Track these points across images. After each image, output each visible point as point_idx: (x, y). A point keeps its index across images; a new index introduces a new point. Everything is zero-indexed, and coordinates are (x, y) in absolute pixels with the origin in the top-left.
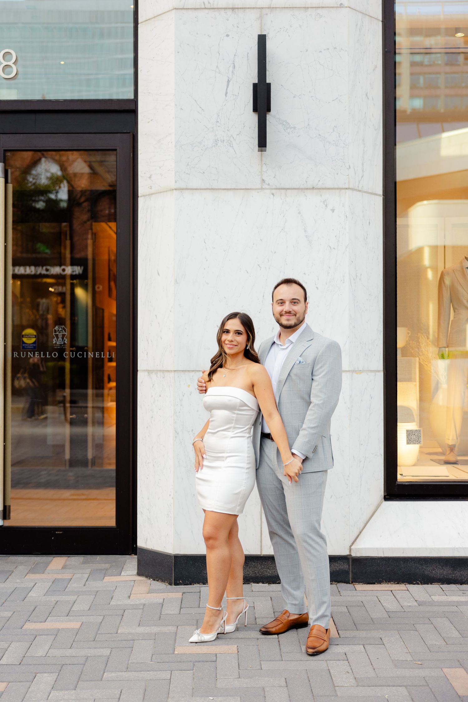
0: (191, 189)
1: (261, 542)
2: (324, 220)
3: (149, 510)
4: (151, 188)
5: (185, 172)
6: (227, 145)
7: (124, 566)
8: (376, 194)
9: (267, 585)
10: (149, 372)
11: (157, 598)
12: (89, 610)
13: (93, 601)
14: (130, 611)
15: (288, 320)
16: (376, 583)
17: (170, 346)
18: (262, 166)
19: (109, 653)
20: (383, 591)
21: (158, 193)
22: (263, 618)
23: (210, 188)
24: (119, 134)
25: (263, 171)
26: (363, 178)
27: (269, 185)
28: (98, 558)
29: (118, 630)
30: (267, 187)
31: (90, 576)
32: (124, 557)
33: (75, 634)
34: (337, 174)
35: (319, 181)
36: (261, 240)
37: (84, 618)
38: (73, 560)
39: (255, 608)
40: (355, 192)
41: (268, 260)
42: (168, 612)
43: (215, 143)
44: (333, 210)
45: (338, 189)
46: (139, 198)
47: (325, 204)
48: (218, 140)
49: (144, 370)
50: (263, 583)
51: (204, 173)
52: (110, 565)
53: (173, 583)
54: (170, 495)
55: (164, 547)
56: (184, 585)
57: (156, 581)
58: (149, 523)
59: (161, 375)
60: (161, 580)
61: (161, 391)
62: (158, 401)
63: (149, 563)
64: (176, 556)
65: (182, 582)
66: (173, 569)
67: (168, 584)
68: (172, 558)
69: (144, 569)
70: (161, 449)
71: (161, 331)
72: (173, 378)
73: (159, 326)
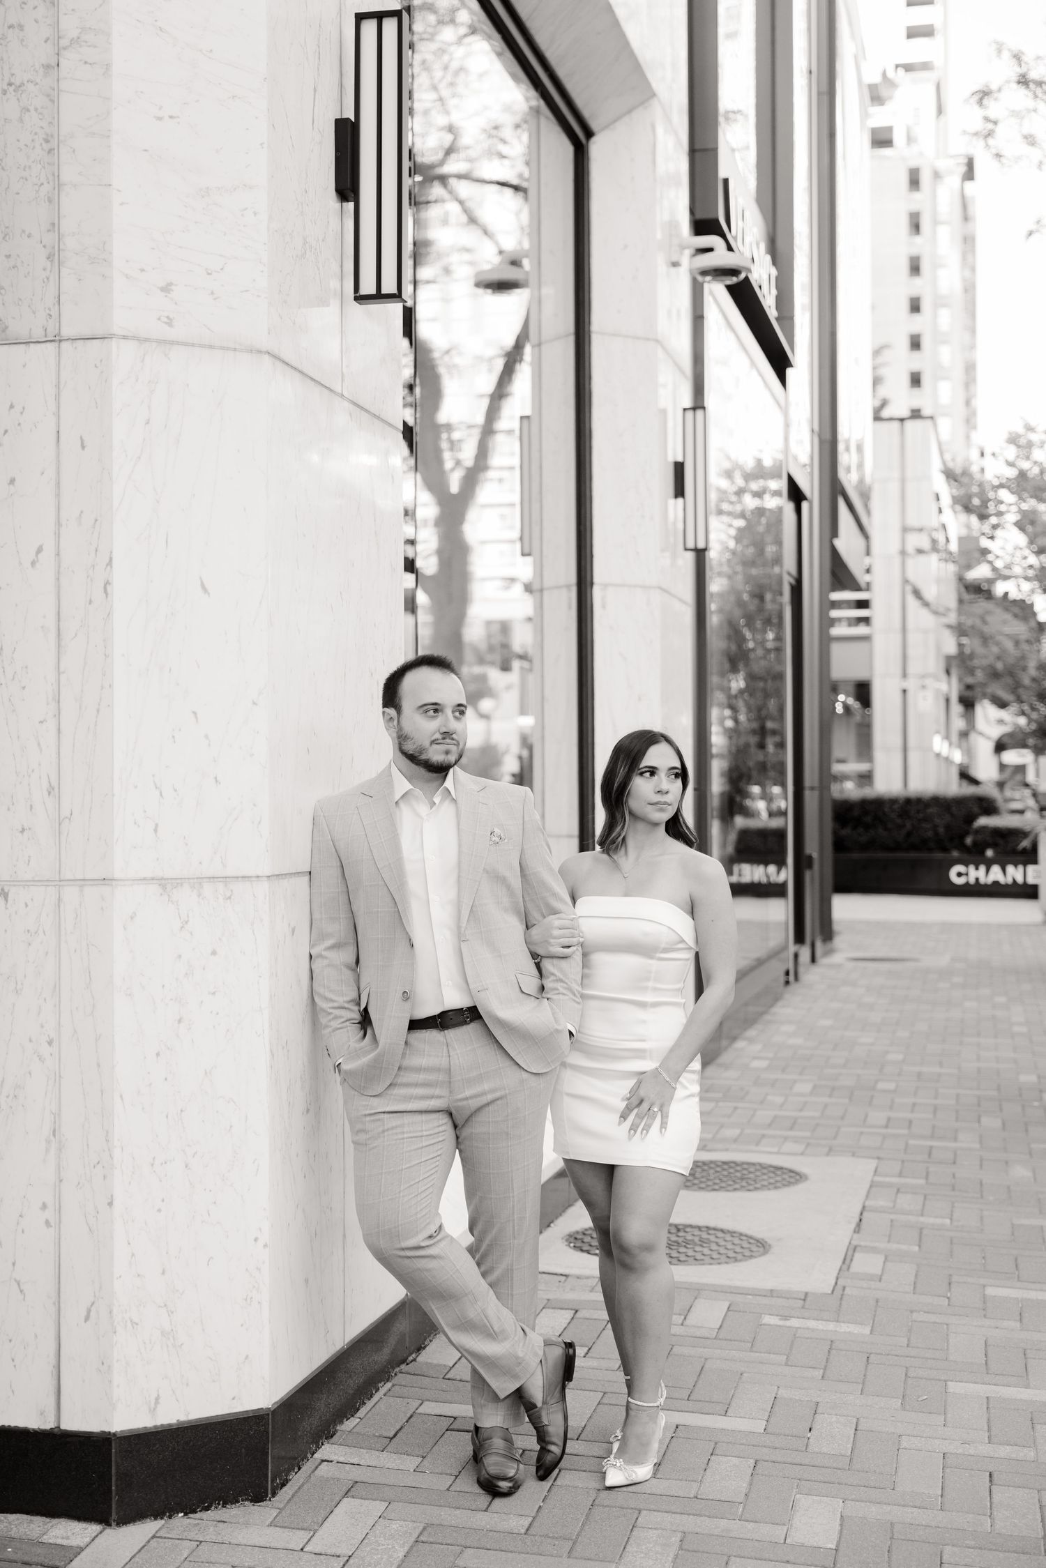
15: (447, 752)
53: (269, 1492)
54: (256, 1240)
55: (233, 1399)
56: (283, 1485)
57: (200, 1511)
58: (168, 1346)
59: (216, 891)
60: (221, 1503)
61: (220, 939)
62: (204, 969)
63: (171, 1468)
64: (274, 1411)
65: (280, 1480)
66: (268, 1452)
67: (251, 1501)
68: (264, 1421)
69: (147, 1494)
70: (217, 1112)
71: (215, 761)
72: (265, 899)
73: (209, 745)
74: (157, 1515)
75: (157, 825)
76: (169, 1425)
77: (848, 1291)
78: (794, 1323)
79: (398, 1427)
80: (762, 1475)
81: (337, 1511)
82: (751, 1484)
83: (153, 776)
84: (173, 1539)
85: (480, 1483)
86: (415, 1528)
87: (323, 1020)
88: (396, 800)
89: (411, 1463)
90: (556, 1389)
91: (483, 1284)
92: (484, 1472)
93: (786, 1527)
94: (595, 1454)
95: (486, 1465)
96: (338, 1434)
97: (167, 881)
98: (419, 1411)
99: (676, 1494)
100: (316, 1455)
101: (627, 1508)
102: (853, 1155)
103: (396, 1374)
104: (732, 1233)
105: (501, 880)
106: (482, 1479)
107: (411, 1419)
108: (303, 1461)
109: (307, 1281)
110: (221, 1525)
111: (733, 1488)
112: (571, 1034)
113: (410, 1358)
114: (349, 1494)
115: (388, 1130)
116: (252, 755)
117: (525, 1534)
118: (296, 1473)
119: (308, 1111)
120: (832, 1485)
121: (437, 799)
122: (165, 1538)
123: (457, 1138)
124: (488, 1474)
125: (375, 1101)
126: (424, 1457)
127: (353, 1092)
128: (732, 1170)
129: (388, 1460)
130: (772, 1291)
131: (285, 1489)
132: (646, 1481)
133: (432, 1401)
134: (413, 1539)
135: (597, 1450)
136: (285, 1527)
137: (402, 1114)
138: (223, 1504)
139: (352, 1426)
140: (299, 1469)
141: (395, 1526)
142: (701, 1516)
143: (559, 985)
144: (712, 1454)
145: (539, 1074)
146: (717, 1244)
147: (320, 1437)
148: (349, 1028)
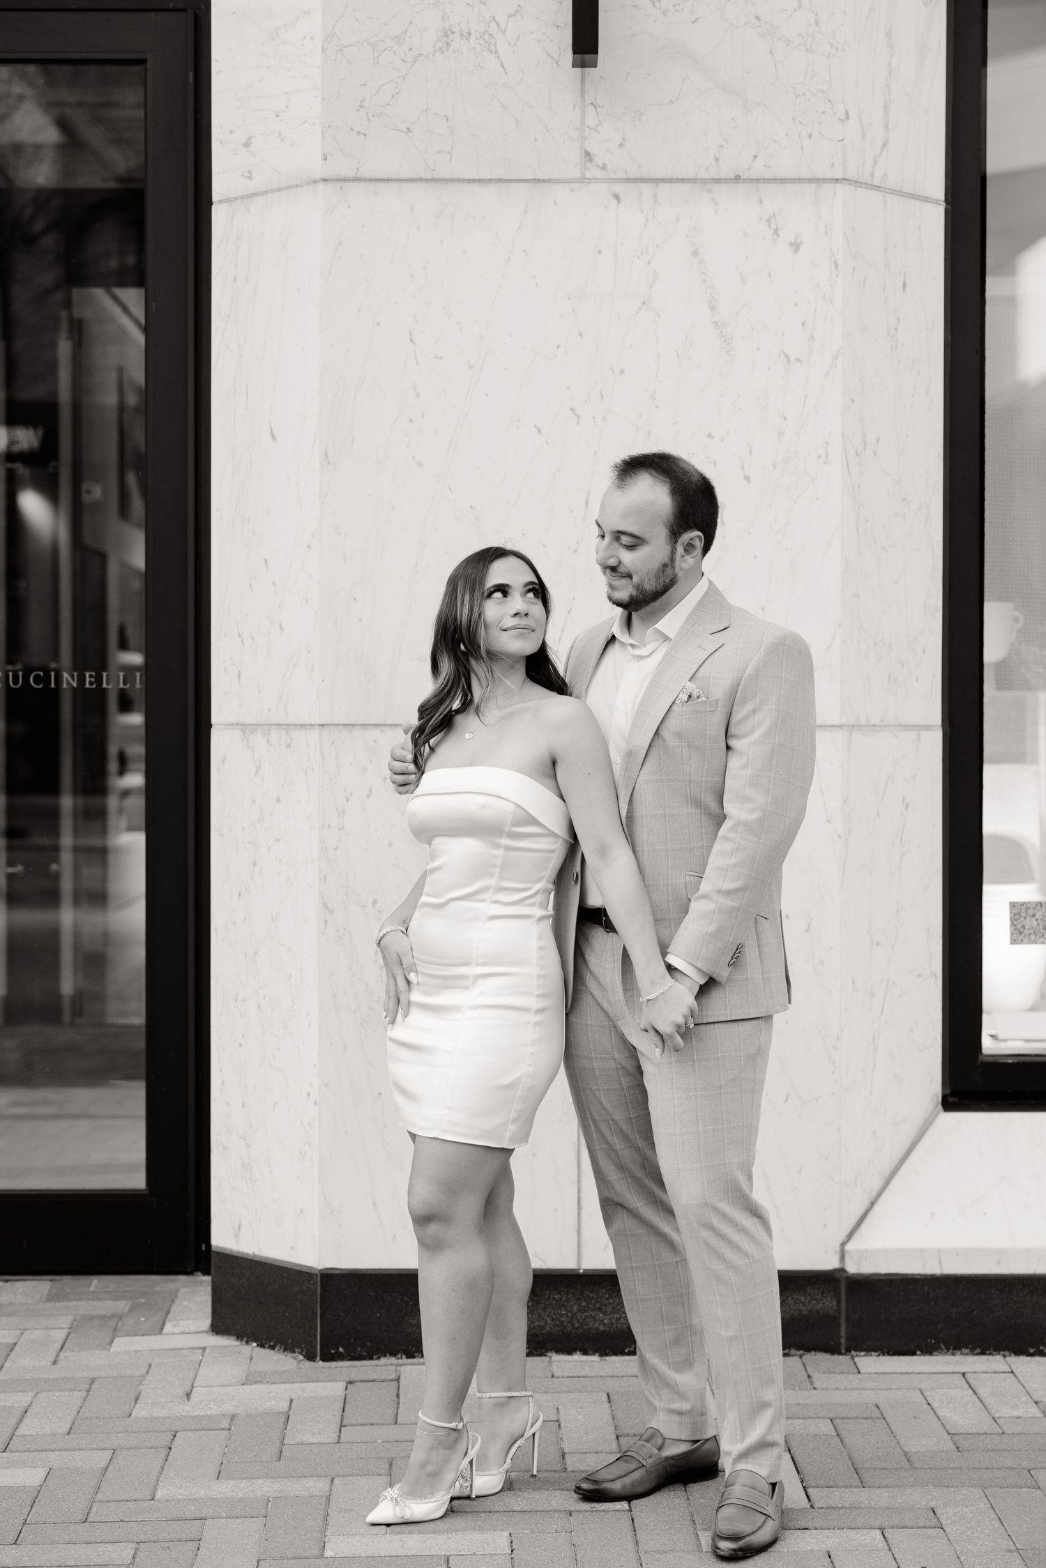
0: (371, 180)
1: (579, 1232)
2: (770, 276)
3: (245, 1138)
4: (250, 178)
5: (352, 129)
6: (478, 48)
7: (171, 1306)
8: (926, 199)
9: (596, 1358)
10: (246, 729)
11: (271, 1397)
12: (69, 1433)
13: (81, 1407)
14: (190, 1434)
16: (918, 1353)
17: (309, 651)
18: (583, 112)
19: (130, 1557)
20: (938, 1375)
21: (272, 191)
22: (585, 1453)
23: (429, 176)
24: (153, 13)
25: (588, 127)
26: (885, 149)
27: (604, 168)
28: (95, 1283)
29: (155, 1490)
30: (599, 174)
31: (72, 1335)
32: (173, 1281)
33: (29, 1503)
34: (810, 136)
35: (755, 157)
36: (580, 334)
37: (53, 1455)
38: (21, 1290)
39: (563, 1425)
40: (862, 192)
41: (602, 395)
42: (304, 1438)
43: (444, 39)
44: (796, 246)
45: (810, 181)
46: (213, 207)
47: (773, 226)
48: (454, 32)
49: (231, 724)
50: (585, 1353)
51: (409, 130)
52: (130, 1302)
53: (318, 1354)
54: (308, 1094)
55: (292, 1248)
56: (352, 1359)
57: (268, 1348)
58: (246, 1178)
59: (280, 738)
60: (283, 1347)
61: (282, 786)
62: (271, 815)
63: (248, 1297)
64: (327, 1275)
65: (344, 1348)
66: (317, 1314)
67: (305, 1356)
68: (314, 1280)
69: (232, 1314)
70: (280, 959)
71: (280, 608)
72: (316, 747)
74: (239, 1337)
75: (240, 672)
97: (246, 727)
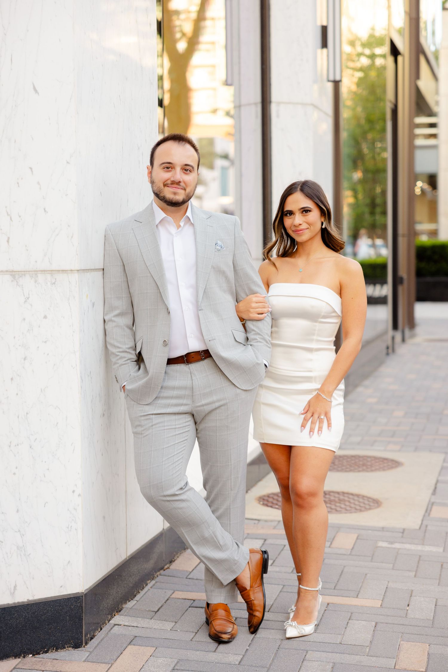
15: (175, 194)
53: (84, 642)
54: (73, 492)
55: (61, 587)
56: (92, 638)
57: (42, 653)
58: (21, 555)
59: (46, 279)
60: (55, 648)
61: (49, 309)
62: (39, 327)
63: (24, 628)
64: (86, 594)
65: (90, 635)
66: (83, 619)
67: (73, 647)
68: (80, 600)
69: (10, 643)
70: (49, 414)
71: (44, 199)
72: (76, 284)
73: (40, 189)
74: (16, 656)
75: (9, 238)
76: (23, 602)
77: (429, 528)
78: (397, 546)
79: (160, 606)
80: (380, 631)
81: (124, 653)
82: (373, 636)
83: (6, 207)
84: (27, 669)
85: (210, 636)
86: (172, 662)
87: (114, 360)
88: (157, 224)
89: (168, 626)
90: (257, 578)
91: (213, 517)
92: (213, 629)
93: (395, 660)
94: (279, 620)
95: (214, 625)
96: (124, 610)
97: (15, 273)
98: (171, 597)
99: (328, 642)
100: (111, 622)
101: (299, 650)
102: (430, 451)
103: (157, 576)
104: (358, 496)
105: (223, 273)
106: (212, 634)
107: (168, 601)
108: (103, 625)
109: (104, 517)
110: (55, 661)
111: (363, 638)
112: (266, 365)
113: (166, 567)
114: (132, 643)
115: (155, 425)
116: (67, 195)
117: (239, 665)
118: (99, 632)
119: (104, 415)
120: (422, 636)
121: (182, 224)
122: (21, 669)
123: (197, 430)
124: (216, 631)
125: (147, 408)
126: (176, 622)
127: (133, 403)
128: (357, 460)
129: (155, 624)
130: (383, 528)
131: (93, 641)
132: (310, 634)
133: (180, 591)
134: (171, 668)
135: (281, 617)
136: (94, 662)
137: (163, 415)
138: (56, 649)
139: (132, 605)
140: (101, 629)
141: (160, 660)
142: (344, 654)
143: (257, 337)
144: (349, 619)
145: (247, 390)
146: (349, 502)
147: (113, 611)
148: (129, 364)
